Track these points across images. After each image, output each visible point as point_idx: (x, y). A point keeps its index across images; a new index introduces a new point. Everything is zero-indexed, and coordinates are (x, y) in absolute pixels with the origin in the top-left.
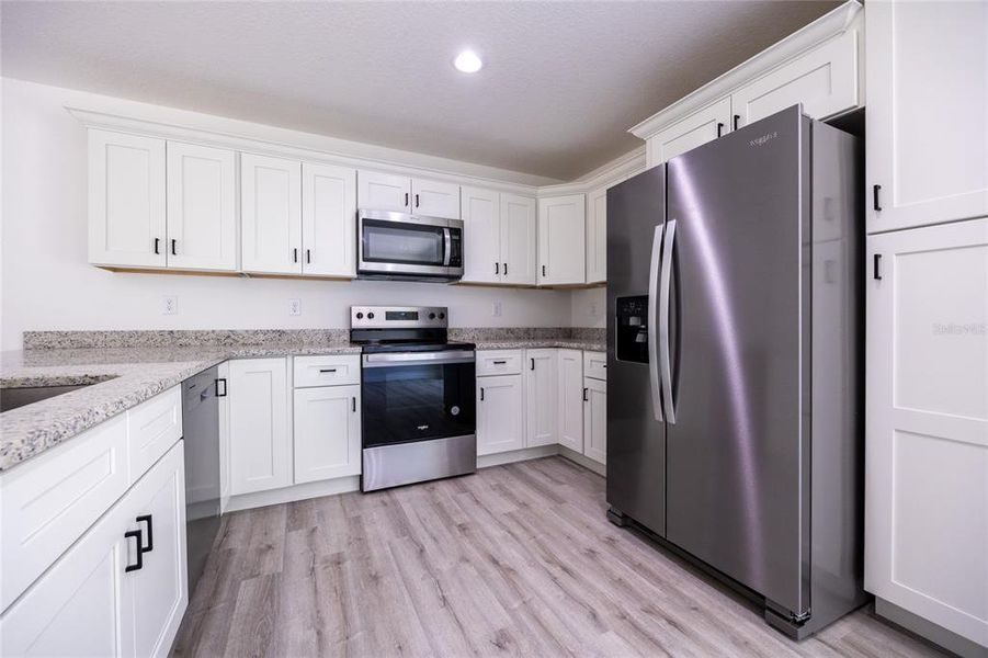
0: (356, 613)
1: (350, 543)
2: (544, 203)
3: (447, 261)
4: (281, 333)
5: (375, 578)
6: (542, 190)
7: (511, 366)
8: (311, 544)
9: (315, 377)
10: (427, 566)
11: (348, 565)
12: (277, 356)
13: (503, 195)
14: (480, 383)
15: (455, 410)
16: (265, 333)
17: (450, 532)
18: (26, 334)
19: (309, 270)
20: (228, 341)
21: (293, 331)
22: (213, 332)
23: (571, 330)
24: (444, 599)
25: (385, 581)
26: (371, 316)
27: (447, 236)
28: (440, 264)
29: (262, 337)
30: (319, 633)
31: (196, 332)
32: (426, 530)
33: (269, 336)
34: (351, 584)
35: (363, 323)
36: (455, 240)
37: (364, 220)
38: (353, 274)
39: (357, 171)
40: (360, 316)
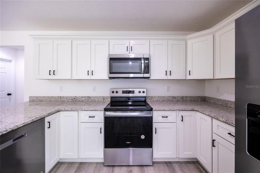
2: (189, 42)
3: (143, 72)
4: (89, 97)
6: (188, 37)
7: (170, 119)
9: (87, 119)
12: (74, 111)
13: (169, 41)
14: (155, 125)
15: (143, 137)
18: (30, 97)
19: (93, 77)
20: (75, 100)
21: (93, 97)
22: (71, 97)
23: (205, 97)
26: (117, 92)
27: (143, 62)
28: (140, 73)
29: (84, 99)
31: (67, 97)
33: (86, 98)
35: (115, 95)
36: (147, 63)
37: (110, 58)
38: (108, 78)
39: (109, 41)
40: (113, 92)
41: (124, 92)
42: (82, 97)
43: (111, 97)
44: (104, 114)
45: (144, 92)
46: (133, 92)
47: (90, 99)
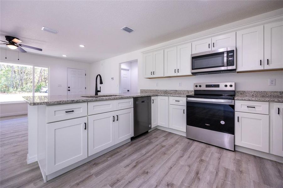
0: (154, 156)
1: (169, 145)
3: (226, 65)
4: (176, 91)
5: (165, 154)
8: (163, 141)
9: (174, 102)
10: (178, 160)
11: (164, 148)
12: (166, 96)
15: (223, 122)
16: (173, 91)
17: (196, 158)
19: (179, 74)
20: (166, 92)
21: (179, 90)
24: (171, 168)
25: (166, 156)
26: (200, 86)
27: (225, 55)
28: (223, 66)
30: (146, 154)
32: (191, 154)
34: (160, 152)
35: (198, 88)
36: (231, 55)
37: (192, 57)
38: (191, 74)
39: (192, 43)
40: (196, 86)
41: (207, 86)
42: (171, 90)
43: (195, 90)
44: (187, 99)
45: (231, 86)
46: (218, 86)
47: (177, 92)
